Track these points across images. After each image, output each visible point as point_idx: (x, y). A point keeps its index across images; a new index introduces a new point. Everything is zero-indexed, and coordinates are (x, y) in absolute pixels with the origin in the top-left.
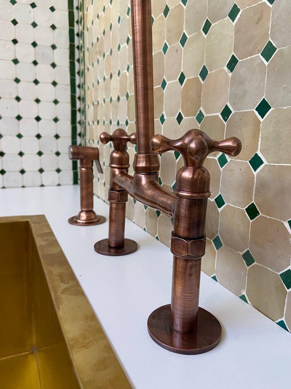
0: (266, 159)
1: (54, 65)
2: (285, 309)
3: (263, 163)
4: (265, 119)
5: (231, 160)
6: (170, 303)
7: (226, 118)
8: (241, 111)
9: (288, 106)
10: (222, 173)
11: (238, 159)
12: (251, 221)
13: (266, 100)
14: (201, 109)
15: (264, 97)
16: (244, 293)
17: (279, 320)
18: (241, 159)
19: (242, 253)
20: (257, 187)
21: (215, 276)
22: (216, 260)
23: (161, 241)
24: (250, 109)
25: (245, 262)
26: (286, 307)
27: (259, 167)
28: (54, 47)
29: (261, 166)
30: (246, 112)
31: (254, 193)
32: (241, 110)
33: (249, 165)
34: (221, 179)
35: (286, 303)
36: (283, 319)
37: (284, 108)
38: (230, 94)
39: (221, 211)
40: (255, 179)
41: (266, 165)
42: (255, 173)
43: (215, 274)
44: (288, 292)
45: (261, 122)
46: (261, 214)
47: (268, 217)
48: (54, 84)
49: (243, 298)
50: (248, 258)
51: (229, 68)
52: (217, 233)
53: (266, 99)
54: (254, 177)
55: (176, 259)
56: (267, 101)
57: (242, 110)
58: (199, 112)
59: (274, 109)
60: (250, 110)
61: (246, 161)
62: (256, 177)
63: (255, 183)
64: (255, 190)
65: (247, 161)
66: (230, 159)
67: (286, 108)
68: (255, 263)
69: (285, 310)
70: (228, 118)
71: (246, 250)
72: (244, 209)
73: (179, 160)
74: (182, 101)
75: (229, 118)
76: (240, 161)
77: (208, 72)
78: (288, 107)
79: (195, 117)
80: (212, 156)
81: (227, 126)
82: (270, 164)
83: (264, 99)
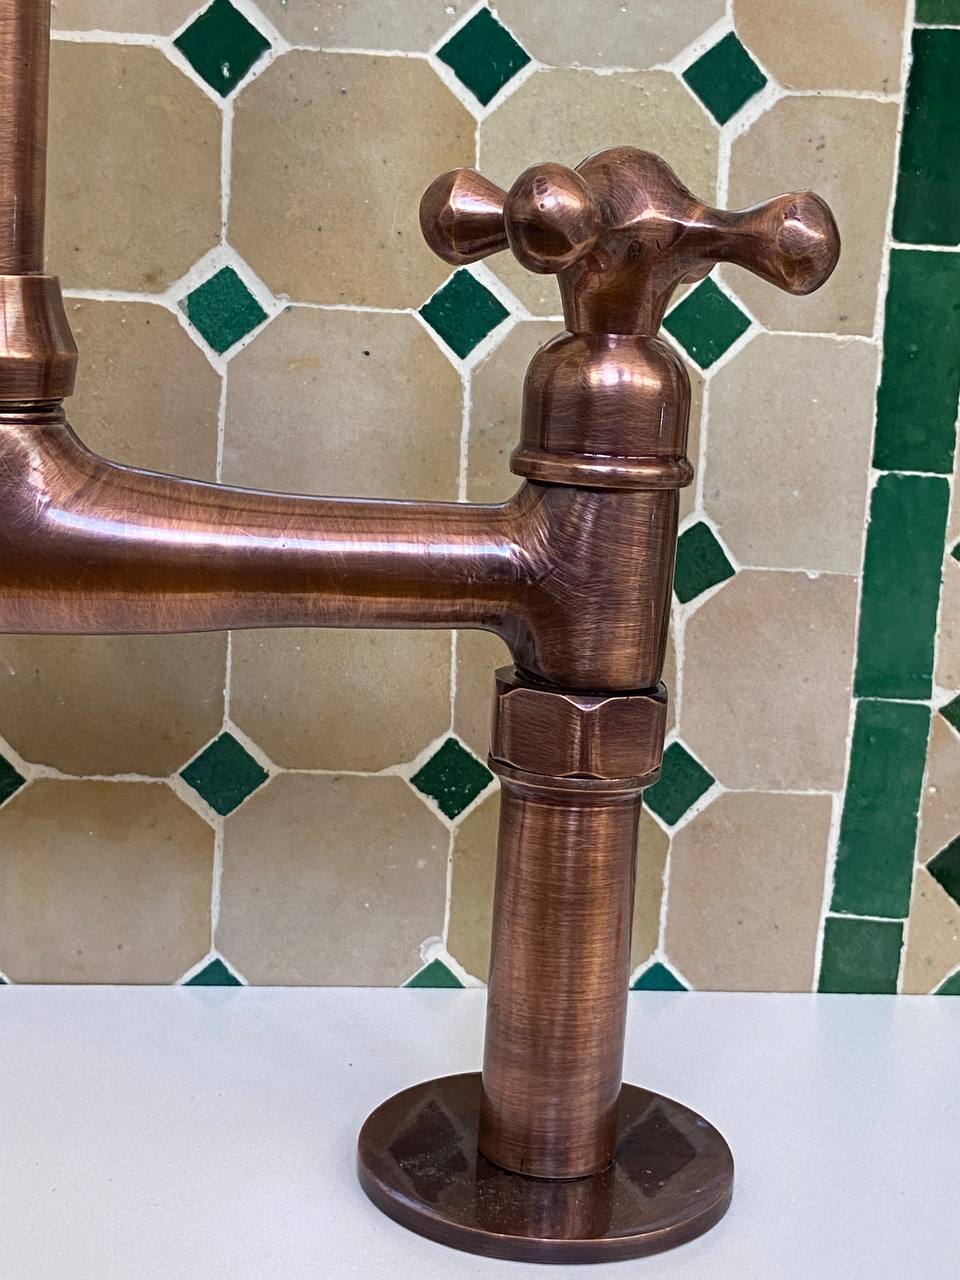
0: (519, 295)
2: (664, 909)
3: (506, 314)
4: (500, 108)
5: (288, 308)
7: (226, 73)
8: (343, 51)
9: (619, 65)
10: (224, 383)
11: (340, 303)
13: (495, 22)
15: (482, 3)
16: (436, 953)
18: (362, 302)
19: (411, 770)
24: (404, 50)
25: (433, 805)
26: (670, 902)
27: (484, 336)
29: (499, 328)
30: (376, 60)
31: (464, 463)
32: (339, 46)
33: (422, 328)
34: (221, 415)
35: (666, 884)
36: (658, 955)
37: (597, 71)
40: (467, 395)
41: (523, 324)
42: (464, 367)
44: (671, 838)
45: (476, 123)
49: (433, 976)
50: (452, 778)
53: (495, 15)
54: (461, 387)
56: (501, 23)
57: (345, 43)
59: (547, 67)
60: (401, 54)
61: (404, 308)
62: (467, 385)
63: (466, 413)
64: (471, 448)
65: (408, 311)
66: (285, 304)
69: (663, 918)
70: (239, 72)
75: (249, 78)
76: (360, 309)
78: (620, 70)
80: (132, 291)
81: (235, 122)
82: (543, 319)
83: (485, 11)
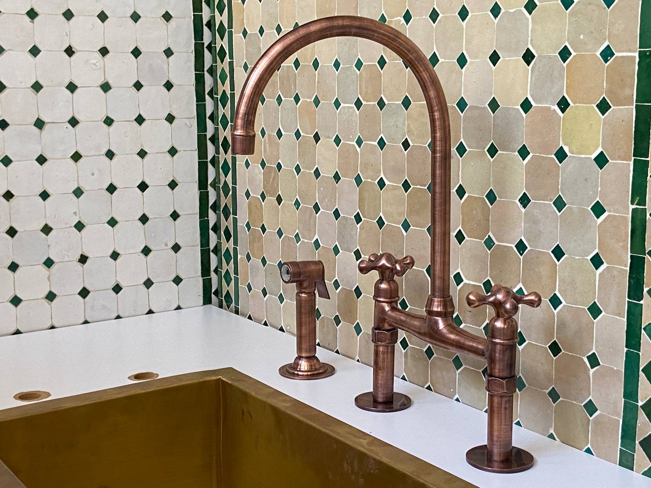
0: (564, 299)
1: (169, 86)
2: (590, 435)
3: (562, 303)
4: (561, 262)
6: (486, 443)
7: (522, 252)
8: (537, 250)
12: (554, 358)
14: (490, 234)
15: (558, 243)
16: (552, 431)
17: (586, 448)
19: (547, 391)
20: (557, 326)
21: (519, 421)
22: (519, 403)
23: (435, 392)
24: (547, 250)
25: (551, 400)
27: (558, 307)
28: (169, 53)
29: (560, 305)
30: (542, 252)
31: (555, 331)
33: (549, 303)
35: (590, 430)
36: (589, 446)
38: (524, 229)
39: (522, 350)
40: (556, 318)
41: (564, 305)
42: (555, 312)
43: (518, 419)
44: (591, 420)
45: (557, 265)
46: (563, 351)
47: (570, 354)
48: (170, 119)
49: (551, 436)
50: (554, 395)
51: (521, 203)
52: (519, 374)
53: (560, 245)
55: (491, 397)
56: (561, 247)
57: (538, 248)
58: (487, 237)
59: (568, 256)
62: (556, 316)
63: (556, 321)
64: (556, 329)
65: (547, 300)
67: (577, 258)
68: (561, 399)
69: (590, 437)
71: (551, 387)
72: (547, 346)
73: (462, 287)
74: (463, 218)
75: (524, 253)
77: (496, 198)
78: (580, 258)
79: (483, 241)
81: (523, 261)
82: (568, 305)
83: (558, 245)
